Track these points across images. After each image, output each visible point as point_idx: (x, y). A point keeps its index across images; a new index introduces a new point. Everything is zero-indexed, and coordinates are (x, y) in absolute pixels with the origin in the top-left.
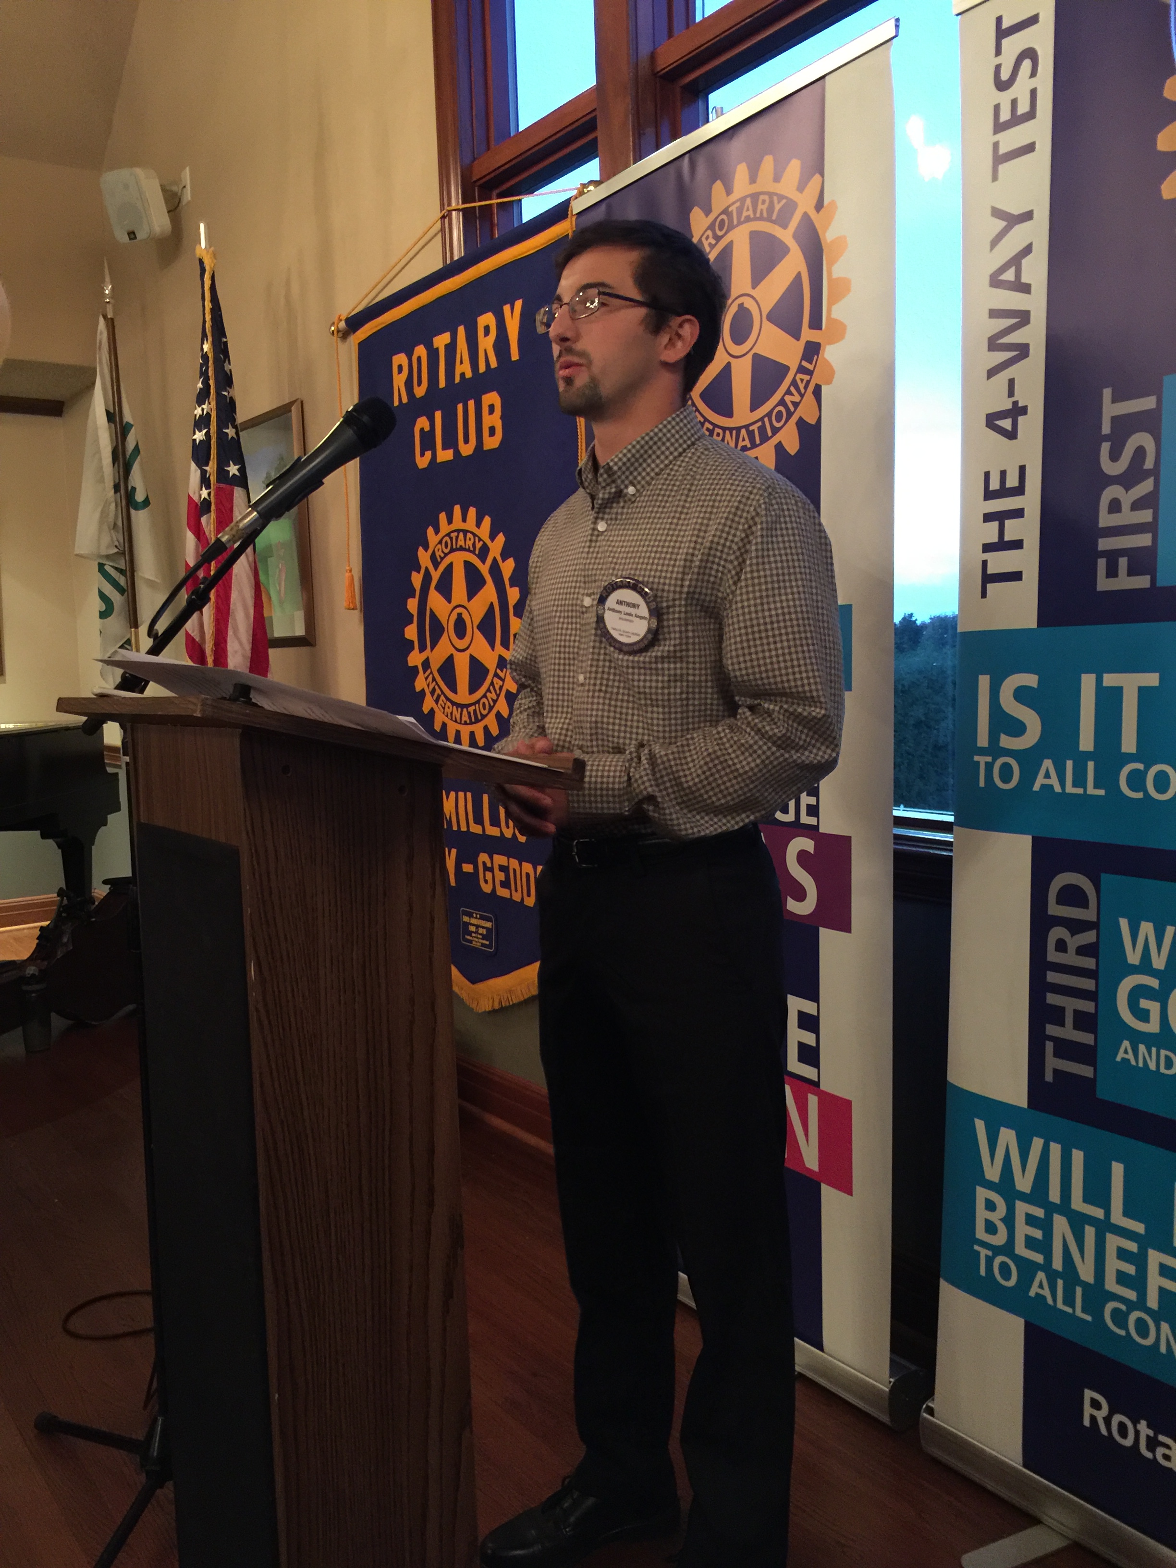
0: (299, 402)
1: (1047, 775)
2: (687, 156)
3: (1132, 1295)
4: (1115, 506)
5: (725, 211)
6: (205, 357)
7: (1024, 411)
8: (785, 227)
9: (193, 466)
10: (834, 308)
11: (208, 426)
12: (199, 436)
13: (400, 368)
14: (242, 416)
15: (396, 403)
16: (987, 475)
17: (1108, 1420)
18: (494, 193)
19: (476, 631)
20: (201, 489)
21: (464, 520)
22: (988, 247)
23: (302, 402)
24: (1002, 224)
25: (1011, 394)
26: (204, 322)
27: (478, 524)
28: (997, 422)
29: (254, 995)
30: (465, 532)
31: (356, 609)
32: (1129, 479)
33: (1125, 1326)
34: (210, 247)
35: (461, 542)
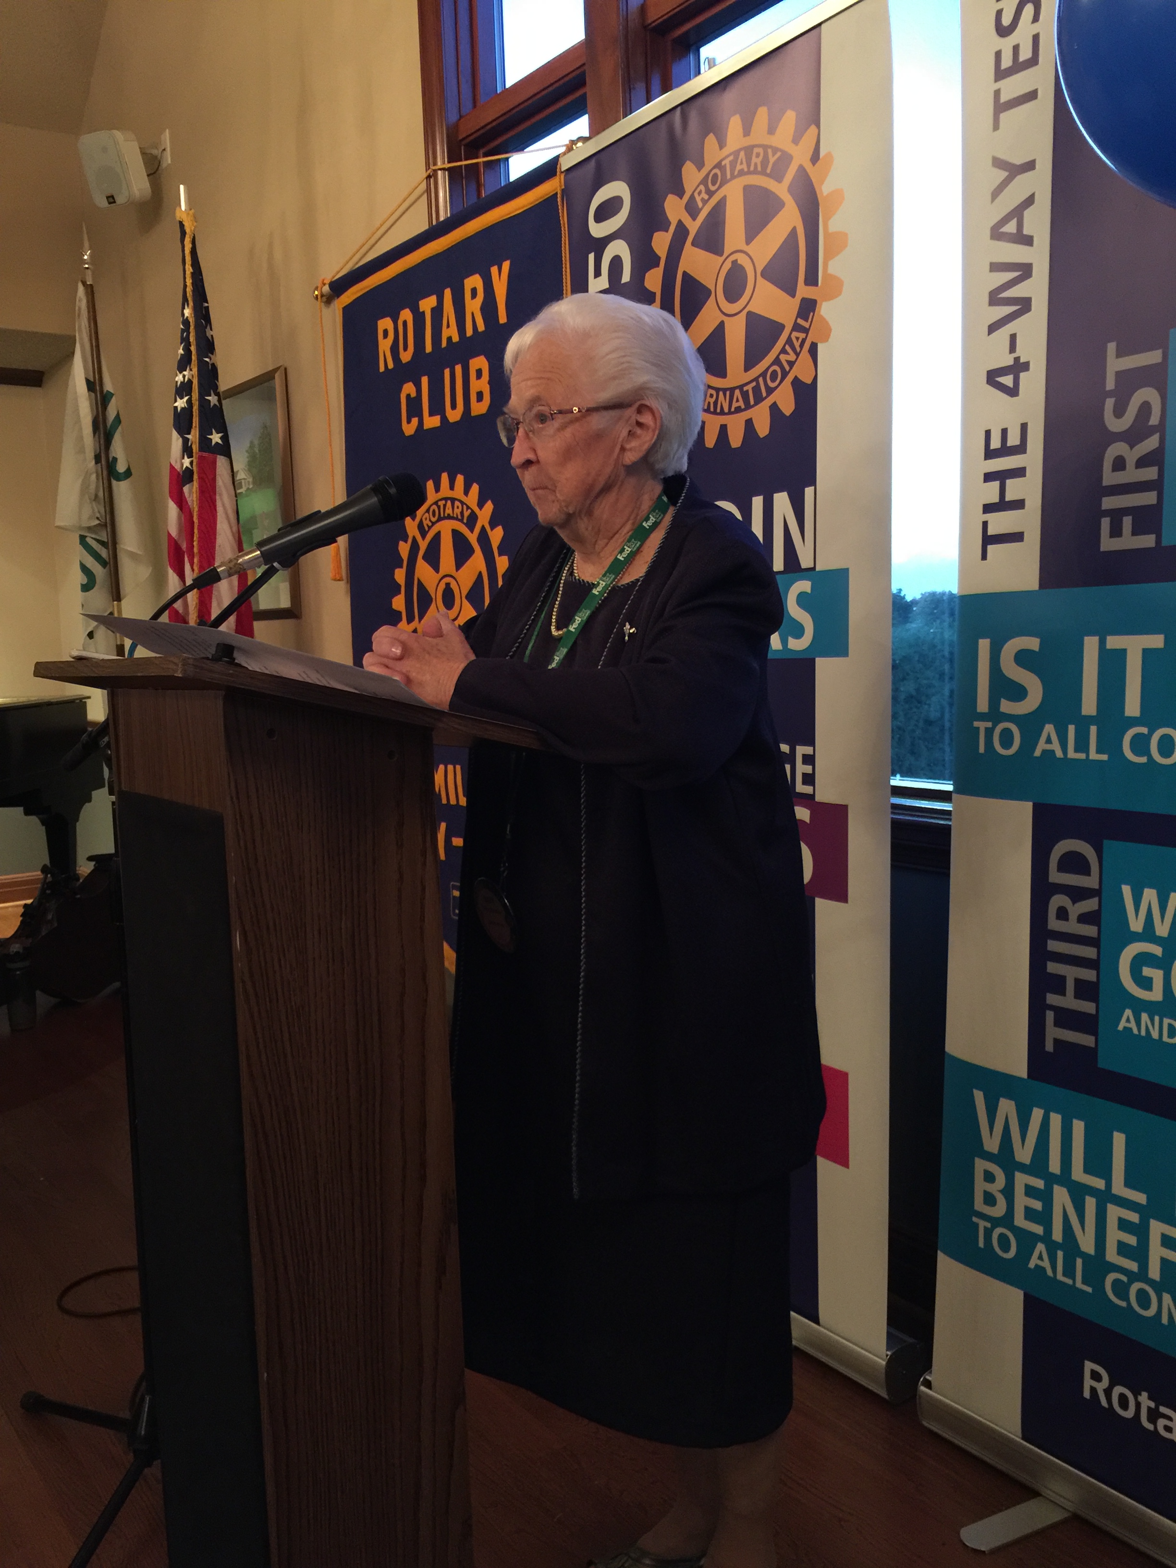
0: (282, 369)
1: (1049, 741)
2: (679, 109)
3: (1133, 1266)
4: (1119, 464)
5: (718, 165)
6: (186, 322)
7: (1026, 367)
8: (779, 179)
9: (175, 434)
10: (831, 264)
11: (189, 393)
12: (181, 403)
13: (386, 333)
14: (224, 384)
15: (382, 369)
16: (988, 433)
17: (1108, 1392)
18: (481, 152)
19: (465, 602)
20: (183, 458)
21: (452, 488)
22: (989, 198)
23: (286, 369)
24: (1004, 174)
25: (1013, 348)
26: (185, 286)
27: (466, 492)
28: (997, 379)
29: (239, 965)
30: (453, 500)
31: (343, 580)
32: (1133, 436)
33: (1126, 1298)
34: (191, 210)
35: (449, 511)
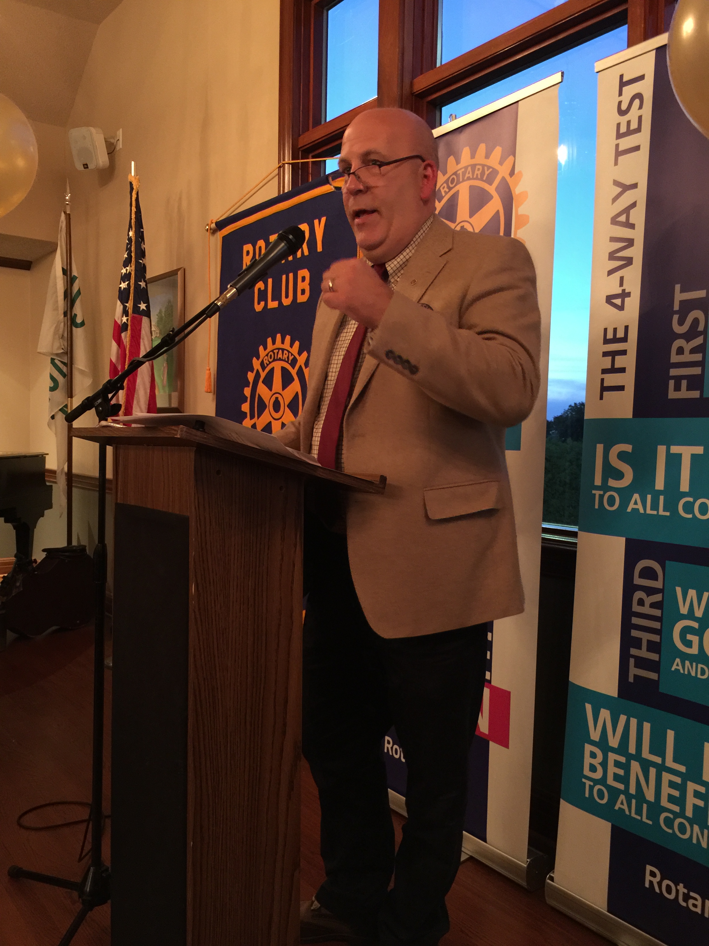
0: (182, 269)
1: (636, 503)
3: (676, 809)
4: (680, 351)
5: (455, 173)
6: (130, 239)
7: (629, 295)
8: (491, 184)
9: (119, 303)
10: (519, 231)
11: (129, 280)
12: (123, 285)
13: (248, 253)
14: (149, 275)
16: (606, 330)
17: (660, 884)
18: (310, 156)
19: (287, 409)
20: (123, 317)
21: (283, 342)
22: (611, 201)
23: (184, 269)
24: (619, 190)
26: (131, 219)
27: (291, 346)
28: (612, 301)
29: (193, 603)
30: (283, 350)
31: (212, 392)
32: (689, 336)
33: (672, 827)
34: (137, 176)
35: (280, 356)
